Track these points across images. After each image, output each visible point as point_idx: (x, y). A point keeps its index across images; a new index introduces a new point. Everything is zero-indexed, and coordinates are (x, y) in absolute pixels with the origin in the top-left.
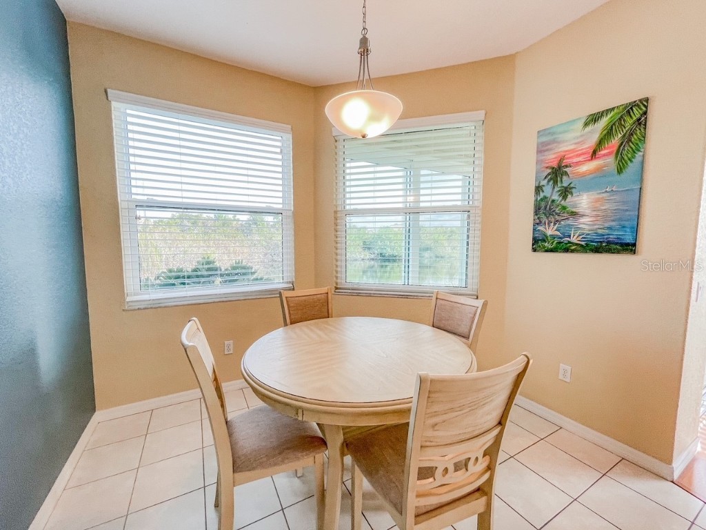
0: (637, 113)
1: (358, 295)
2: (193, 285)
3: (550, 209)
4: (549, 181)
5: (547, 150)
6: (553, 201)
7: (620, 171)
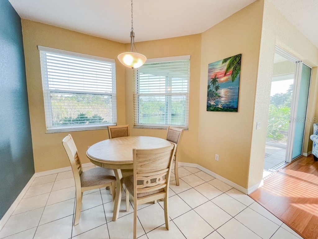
0: (238, 59)
1: (143, 128)
2: (75, 124)
3: (212, 95)
4: (212, 84)
5: (211, 72)
6: (213, 91)
7: (233, 81)
